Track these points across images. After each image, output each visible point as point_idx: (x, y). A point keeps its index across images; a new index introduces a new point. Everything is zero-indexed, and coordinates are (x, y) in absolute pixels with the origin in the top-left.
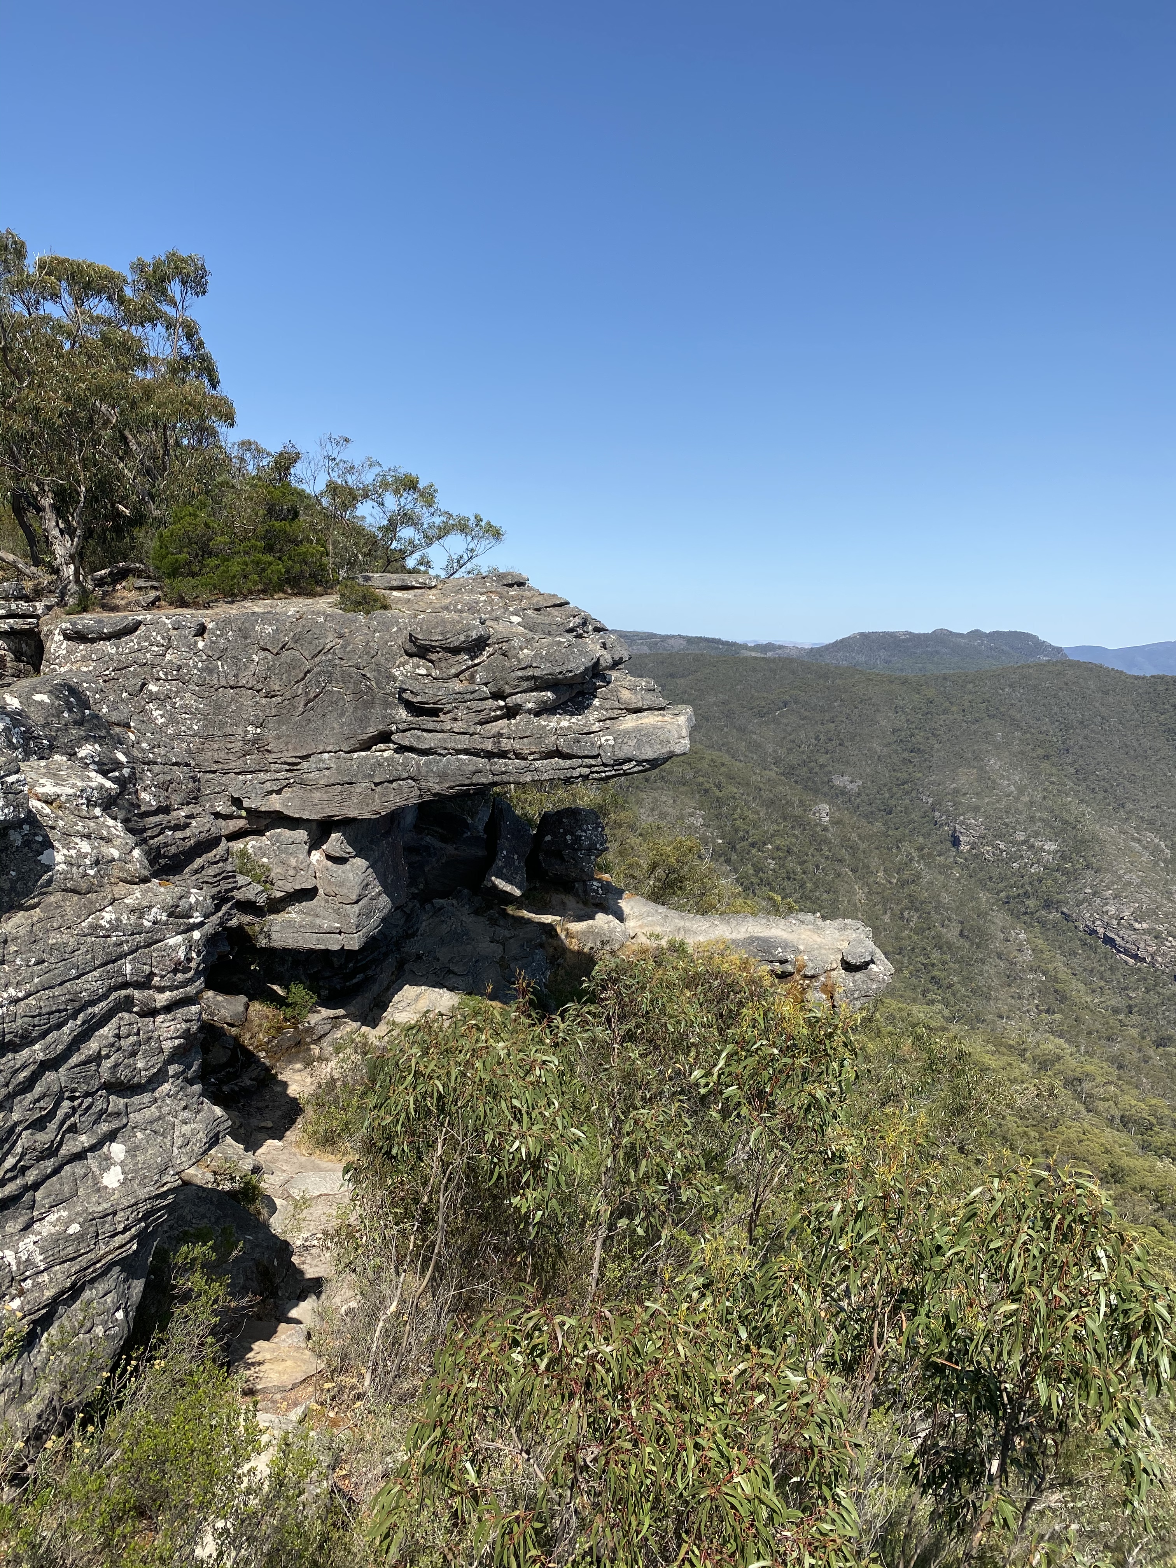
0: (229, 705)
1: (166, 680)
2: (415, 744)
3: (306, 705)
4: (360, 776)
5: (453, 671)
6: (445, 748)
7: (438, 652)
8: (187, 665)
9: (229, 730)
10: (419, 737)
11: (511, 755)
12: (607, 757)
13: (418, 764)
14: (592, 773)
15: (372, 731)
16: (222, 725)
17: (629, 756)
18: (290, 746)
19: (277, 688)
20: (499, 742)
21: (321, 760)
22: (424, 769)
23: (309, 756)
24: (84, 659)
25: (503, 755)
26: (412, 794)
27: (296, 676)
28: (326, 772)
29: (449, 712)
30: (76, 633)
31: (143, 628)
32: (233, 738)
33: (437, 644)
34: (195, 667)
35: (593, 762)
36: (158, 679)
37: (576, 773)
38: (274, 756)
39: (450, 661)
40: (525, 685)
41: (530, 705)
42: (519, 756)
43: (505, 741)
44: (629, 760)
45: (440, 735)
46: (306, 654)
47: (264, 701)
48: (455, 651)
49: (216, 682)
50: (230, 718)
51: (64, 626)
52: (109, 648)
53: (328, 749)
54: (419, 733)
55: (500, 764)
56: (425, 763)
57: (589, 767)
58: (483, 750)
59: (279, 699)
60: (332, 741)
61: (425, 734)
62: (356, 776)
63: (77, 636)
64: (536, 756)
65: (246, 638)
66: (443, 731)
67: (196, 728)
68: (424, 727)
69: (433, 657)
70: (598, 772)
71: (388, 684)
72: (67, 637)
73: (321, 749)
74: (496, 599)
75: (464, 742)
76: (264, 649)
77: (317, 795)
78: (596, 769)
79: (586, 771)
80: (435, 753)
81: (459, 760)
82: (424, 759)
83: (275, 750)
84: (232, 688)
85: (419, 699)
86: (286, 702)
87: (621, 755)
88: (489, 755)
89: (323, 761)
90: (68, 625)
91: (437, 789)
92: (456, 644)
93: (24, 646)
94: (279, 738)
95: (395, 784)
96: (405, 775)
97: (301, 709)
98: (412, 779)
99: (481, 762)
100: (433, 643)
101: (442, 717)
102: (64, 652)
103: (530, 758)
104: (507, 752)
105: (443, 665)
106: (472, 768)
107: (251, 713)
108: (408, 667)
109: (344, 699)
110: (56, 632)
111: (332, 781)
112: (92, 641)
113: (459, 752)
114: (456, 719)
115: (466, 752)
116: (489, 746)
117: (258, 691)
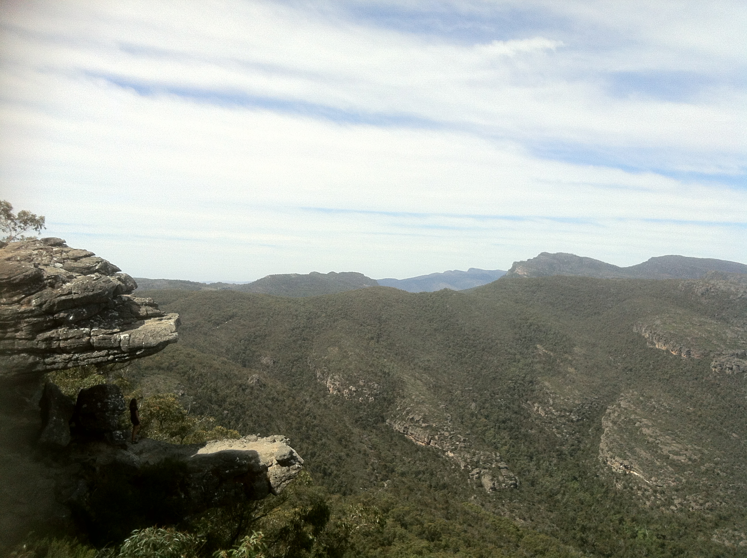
6: (11, 350)
11: (58, 351)
12: (125, 347)
14: (115, 358)
17: (140, 345)
20: (50, 344)
25: (53, 351)
29: (14, 325)
33: (4, 282)
35: (116, 351)
37: (104, 359)
40: (67, 305)
41: (71, 318)
42: (64, 351)
43: (55, 342)
44: (140, 348)
45: (7, 341)
55: (51, 358)
57: (113, 355)
58: (38, 349)
64: (76, 350)
74: (44, 253)
75: (24, 345)
78: (117, 356)
79: (111, 357)
80: (4, 353)
81: (21, 357)
87: (134, 346)
88: (43, 352)
92: (17, 281)
103: (72, 352)
104: (56, 349)
106: (30, 362)
113: (21, 352)
115: (26, 351)
116: (43, 346)
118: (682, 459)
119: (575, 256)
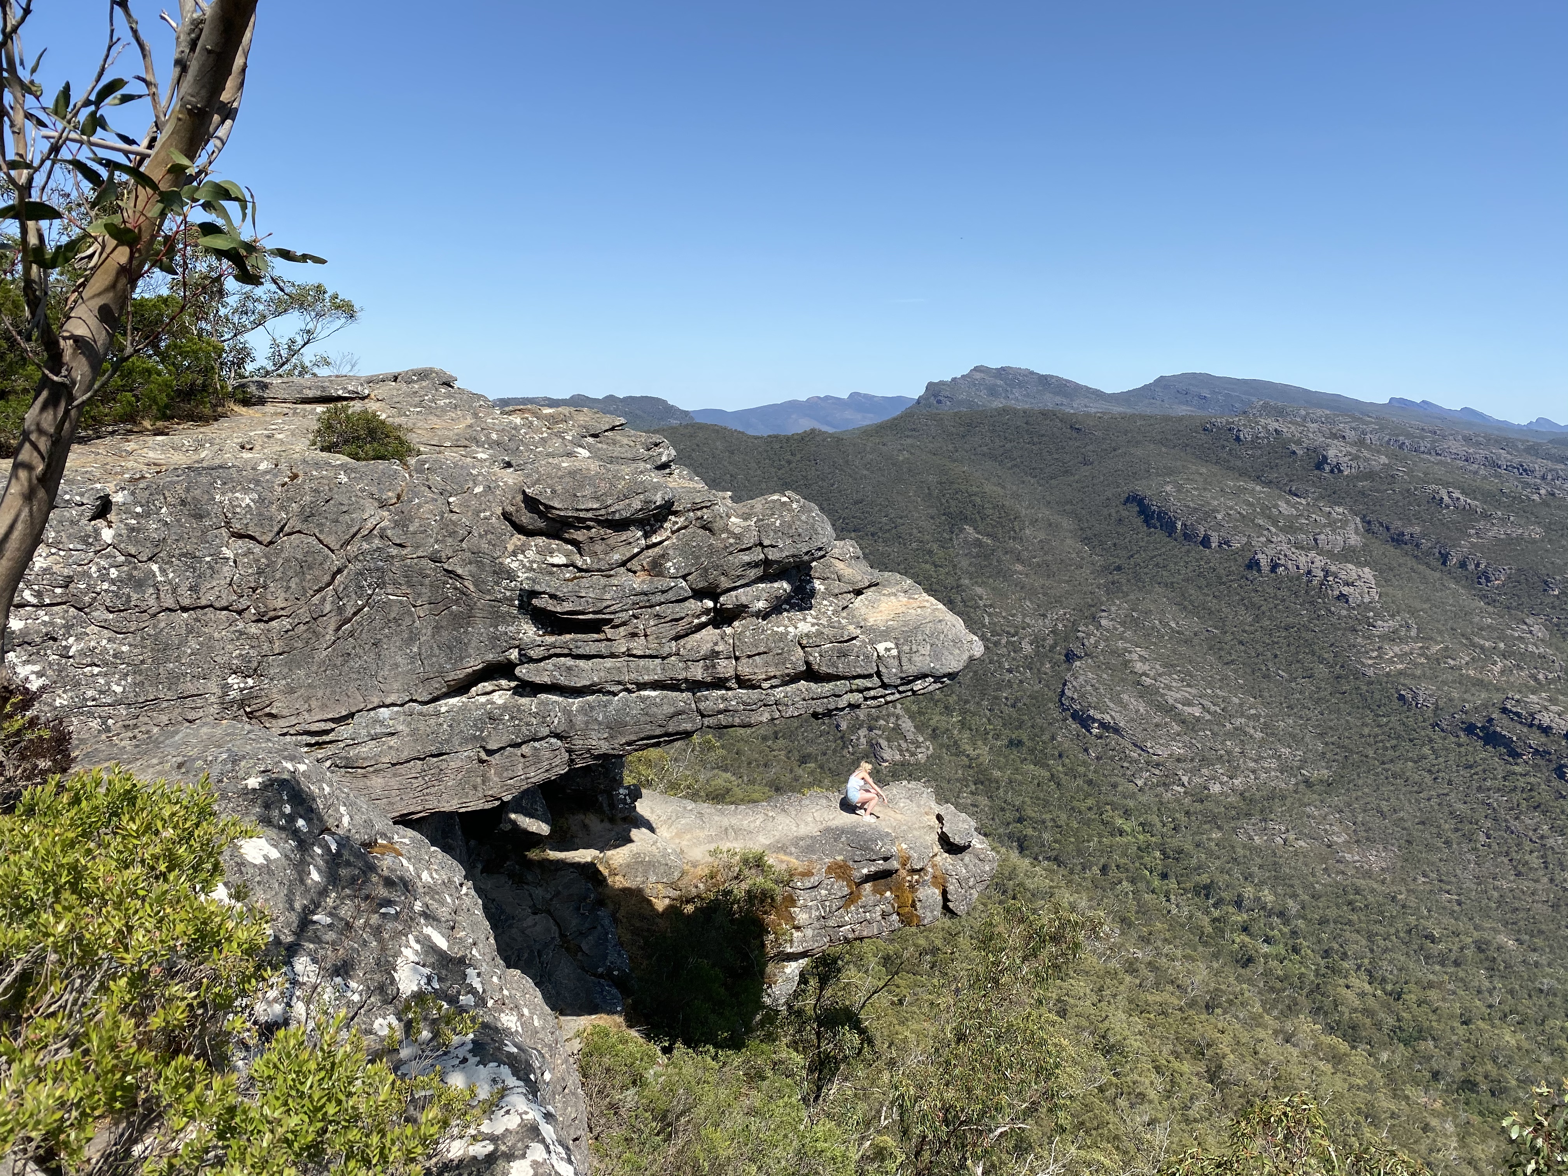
0: (183, 642)
1: (41, 606)
2: (563, 680)
3: (338, 629)
4: (456, 741)
5: (616, 557)
6: (619, 683)
7: (589, 528)
8: (86, 574)
9: (190, 688)
10: (569, 669)
11: (732, 684)
12: (891, 674)
13: (566, 712)
14: (866, 699)
15: (474, 664)
16: (174, 679)
17: (925, 670)
18: (314, 704)
19: (280, 603)
20: (714, 666)
21: (376, 721)
22: (580, 720)
23: (352, 715)
25: (720, 683)
26: (557, 761)
27: (316, 579)
28: (392, 741)
29: (624, 624)
32: (199, 702)
33: (590, 515)
34: (104, 577)
35: (867, 683)
37: (842, 703)
38: (282, 723)
39: (611, 541)
40: (753, 573)
41: (761, 605)
42: (743, 683)
43: (723, 663)
44: (924, 676)
45: (609, 663)
46: (331, 540)
47: (253, 629)
48: (621, 525)
49: (152, 602)
50: (190, 665)
53: (388, 701)
54: (569, 662)
55: (714, 698)
56: (581, 710)
57: (860, 691)
58: (686, 680)
59: (286, 623)
60: (396, 686)
61: (581, 663)
62: (447, 741)
64: (774, 682)
65: (199, 517)
66: (613, 656)
67: (119, 689)
68: (581, 651)
69: (580, 535)
70: (874, 698)
71: (497, 584)
73: (376, 701)
74: (535, 421)
75: (654, 670)
76: (240, 536)
77: (377, 782)
78: (872, 693)
79: (857, 697)
80: (600, 691)
81: (643, 699)
82: (576, 703)
83: (285, 712)
84: (185, 609)
85: (567, 606)
86: (302, 628)
87: (911, 670)
88: (695, 686)
89: (382, 723)
91: (604, 747)
92: (626, 514)
94: (292, 691)
95: (525, 749)
96: (545, 731)
97: (330, 637)
98: (557, 736)
99: (682, 698)
100: (582, 515)
101: (609, 632)
103: (766, 685)
104: (727, 680)
105: (599, 547)
106: (668, 710)
107: (234, 653)
108: (531, 554)
109: (411, 614)
111: (404, 756)
113: (641, 686)
114: (634, 635)
115: (655, 685)
116: (698, 672)
117: (240, 613)
118: (1197, 712)
119: (1032, 373)
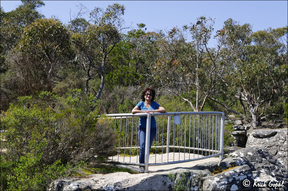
24: (259, 143)
30: (257, 135)
31: (277, 134)
36: (282, 151)
51: (253, 133)
52: (267, 140)
63: (257, 136)
72: (254, 136)
90: (254, 133)
93: (241, 139)
102: (253, 141)
110: (251, 135)
112: (262, 138)
